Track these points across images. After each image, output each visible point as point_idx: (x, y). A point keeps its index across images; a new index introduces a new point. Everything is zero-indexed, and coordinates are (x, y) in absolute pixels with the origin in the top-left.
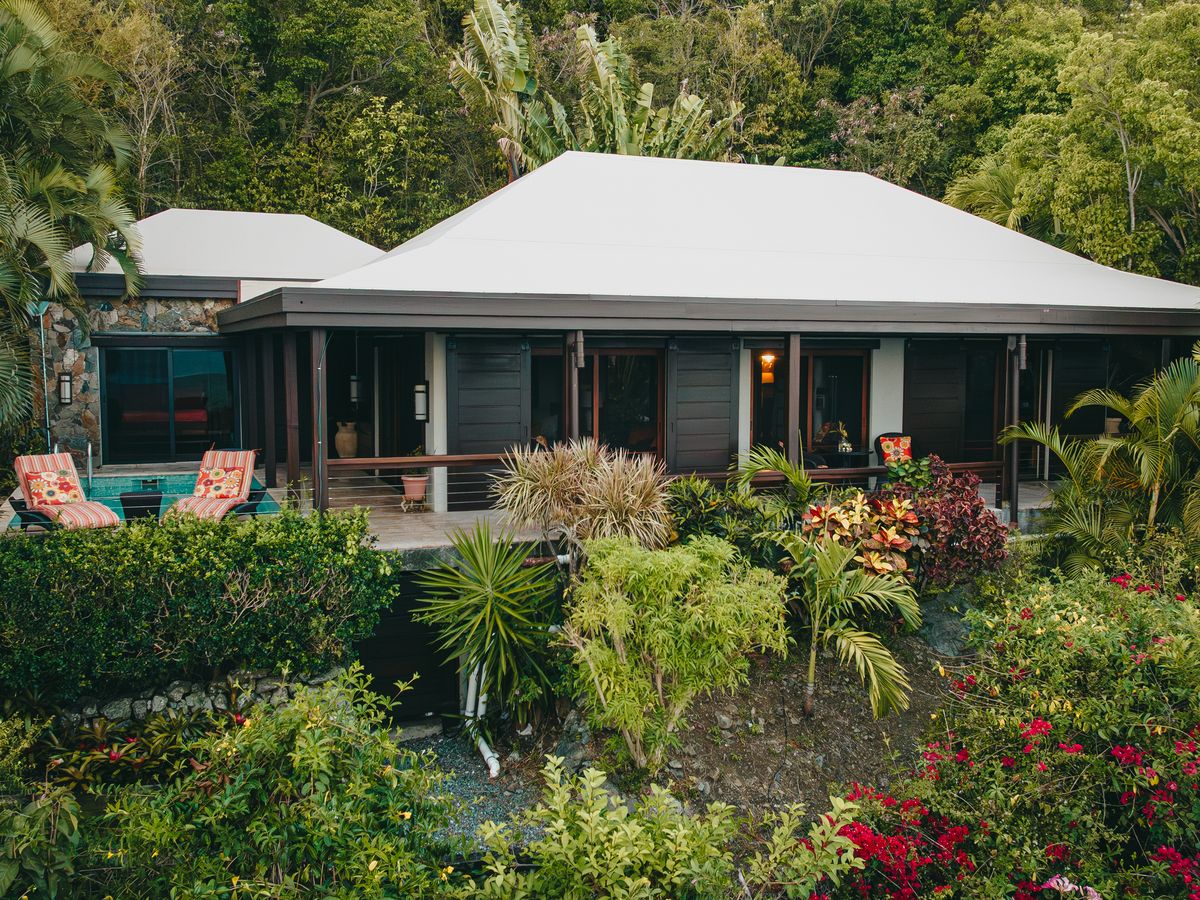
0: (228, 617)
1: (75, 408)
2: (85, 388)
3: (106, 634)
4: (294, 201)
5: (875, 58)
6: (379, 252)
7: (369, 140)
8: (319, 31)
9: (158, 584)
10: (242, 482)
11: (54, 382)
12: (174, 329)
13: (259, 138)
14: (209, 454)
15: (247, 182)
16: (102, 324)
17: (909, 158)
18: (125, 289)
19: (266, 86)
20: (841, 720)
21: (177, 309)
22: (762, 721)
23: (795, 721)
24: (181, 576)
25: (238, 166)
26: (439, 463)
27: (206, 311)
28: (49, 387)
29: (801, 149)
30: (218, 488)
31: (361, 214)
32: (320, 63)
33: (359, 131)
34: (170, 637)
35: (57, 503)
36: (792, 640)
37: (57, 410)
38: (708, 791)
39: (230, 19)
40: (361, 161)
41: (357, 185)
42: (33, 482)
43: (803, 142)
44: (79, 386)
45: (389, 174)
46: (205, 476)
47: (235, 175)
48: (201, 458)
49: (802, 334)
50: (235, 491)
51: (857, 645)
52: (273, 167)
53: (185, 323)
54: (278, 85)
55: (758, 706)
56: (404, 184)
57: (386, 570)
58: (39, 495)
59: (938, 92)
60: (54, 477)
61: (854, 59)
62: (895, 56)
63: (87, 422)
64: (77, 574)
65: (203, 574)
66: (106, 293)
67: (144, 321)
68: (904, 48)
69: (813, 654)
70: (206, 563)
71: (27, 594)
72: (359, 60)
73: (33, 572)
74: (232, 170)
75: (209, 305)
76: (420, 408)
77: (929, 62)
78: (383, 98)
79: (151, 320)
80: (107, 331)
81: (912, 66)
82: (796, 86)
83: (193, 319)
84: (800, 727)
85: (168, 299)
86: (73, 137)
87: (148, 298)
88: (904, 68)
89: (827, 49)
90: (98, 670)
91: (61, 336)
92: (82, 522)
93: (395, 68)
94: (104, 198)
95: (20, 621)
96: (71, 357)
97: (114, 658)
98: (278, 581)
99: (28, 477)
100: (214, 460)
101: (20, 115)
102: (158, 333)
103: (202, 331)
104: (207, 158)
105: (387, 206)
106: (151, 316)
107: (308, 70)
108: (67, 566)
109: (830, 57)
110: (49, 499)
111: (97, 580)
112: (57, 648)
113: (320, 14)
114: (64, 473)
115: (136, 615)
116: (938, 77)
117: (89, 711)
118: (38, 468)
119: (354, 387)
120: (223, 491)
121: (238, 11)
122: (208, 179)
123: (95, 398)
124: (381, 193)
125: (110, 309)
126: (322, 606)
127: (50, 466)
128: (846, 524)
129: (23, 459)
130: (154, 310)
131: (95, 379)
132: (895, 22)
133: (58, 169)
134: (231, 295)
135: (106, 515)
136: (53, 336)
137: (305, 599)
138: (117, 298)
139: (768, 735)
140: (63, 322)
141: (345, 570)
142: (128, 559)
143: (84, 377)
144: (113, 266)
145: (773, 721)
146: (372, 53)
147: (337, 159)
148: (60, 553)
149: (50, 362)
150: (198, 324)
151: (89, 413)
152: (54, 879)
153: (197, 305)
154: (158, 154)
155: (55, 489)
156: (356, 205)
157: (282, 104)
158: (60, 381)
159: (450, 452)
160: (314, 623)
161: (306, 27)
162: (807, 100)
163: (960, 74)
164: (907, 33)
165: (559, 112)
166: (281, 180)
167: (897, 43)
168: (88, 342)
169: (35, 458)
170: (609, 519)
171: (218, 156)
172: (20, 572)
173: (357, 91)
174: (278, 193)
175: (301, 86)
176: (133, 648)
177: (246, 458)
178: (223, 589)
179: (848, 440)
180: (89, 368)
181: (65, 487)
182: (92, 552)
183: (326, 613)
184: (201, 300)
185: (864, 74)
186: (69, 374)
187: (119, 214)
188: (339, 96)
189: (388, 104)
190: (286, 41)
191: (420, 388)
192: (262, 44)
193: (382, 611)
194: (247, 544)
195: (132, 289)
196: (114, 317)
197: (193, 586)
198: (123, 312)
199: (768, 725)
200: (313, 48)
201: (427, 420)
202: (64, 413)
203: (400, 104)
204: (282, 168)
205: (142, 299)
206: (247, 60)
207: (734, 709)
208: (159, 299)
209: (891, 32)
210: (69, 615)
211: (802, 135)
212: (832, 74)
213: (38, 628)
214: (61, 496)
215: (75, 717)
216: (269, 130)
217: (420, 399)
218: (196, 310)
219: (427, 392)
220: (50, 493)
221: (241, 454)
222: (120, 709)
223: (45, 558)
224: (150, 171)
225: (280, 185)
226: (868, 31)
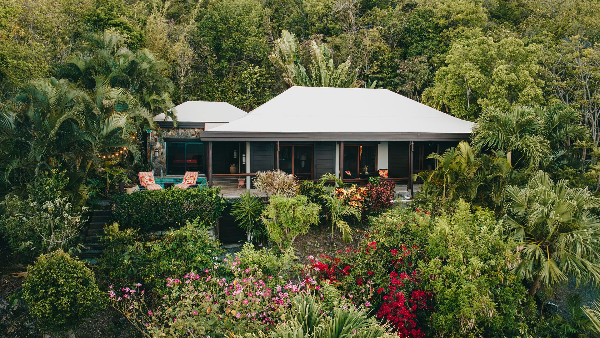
0: (183, 212)
1: (159, 159)
2: (162, 153)
3: (155, 214)
4: (226, 96)
5: (414, 45)
6: (245, 113)
7: (248, 77)
8: (234, 44)
9: (167, 203)
10: (194, 180)
11: (154, 151)
12: (186, 137)
13: (216, 77)
14: (187, 172)
15: (212, 91)
16: (167, 136)
17: (421, 79)
18: (173, 125)
19: (218, 61)
20: (341, 245)
21: (187, 131)
22: (319, 244)
23: (328, 245)
24: (173, 201)
25: (210, 86)
26: (248, 175)
27: (195, 132)
28: (152, 153)
29: (389, 75)
30: (188, 181)
31: (246, 99)
32: (234, 54)
33: (246, 74)
34: (170, 216)
35: (148, 184)
36: (319, 221)
37: (154, 160)
38: (300, 260)
39: (208, 42)
40: (246, 83)
41: (245, 91)
42: (143, 179)
43: (391, 72)
44: (160, 153)
45: (255, 87)
46: (185, 178)
47: (209, 89)
48: (184, 174)
49: (344, 142)
50: (192, 182)
51: (341, 224)
52: (220, 86)
53: (189, 135)
54: (222, 61)
55: (319, 240)
56: (259, 90)
57: (222, 201)
58: (144, 182)
59: (433, 56)
60: (148, 178)
61: (409, 44)
62: (421, 44)
63: (162, 163)
64: (148, 200)
65: (177, 201)
66: (167, 127)
67: (178, 134)
68: (424, 41)
69: (333, 227)
70: (179, 199)
71: (137, 204)
72: (246, 53)
73: (139, 199)
74: (208, 87)
75: (196, 130)
76: (244, 161)
77: (431, 46)
78: (253, 65)
79: (180, 134)
80: (168, 137)
81: (426, 47)
82: (388, 54)
83: (190, 134)
84: (329, 246)
85: (185, 128)
86: (159, 85)
87: (179, 128)
88: (423, 48)
89: (400, 42)
90: (153, 223)
91: (156, 139)
92: (153, 189)
93: (256, 55)
94: (167, 102)
95: (136, 210)
96: (158, 145)
97: (157, 220)
98: (195, 203)
99: (141, 178)
100: (188, 174)
101: (144, 80)
102: (182, 138)
103: (194, 137)
104: (201, 84)
105: (254, 97)
106: (180, 133)
107: (231, 57)
108: (147, 198)
109: (400, 45)
110: (146, 183)
111: (153, 202)
112: (144, 217)
113: (234, 39)
114: (150, 177)
115: (162, 210)
116: (434, 51)
117: (152, 233)
118: (144, 175)
119: (235, 153)
120: (189, 182)
121: (210, 39)
122: (201, 90)
123: (165, 156)
124: (252, 93)
125: (169, 131)
126: (206, 209)
127: (147, 175)
128: (345, 194)
129: (140, 173)
130: (181, 131)
131: (165, 151)
132: (421, 33)
133: (154, 94)
134: (202, 127)
135: (159, 187)
136: (154, 139)
137: (202, 208)
138: (171, 128)
139: (320, 248)
140: (156, 135)
141: (212, 201)
142: (160, 197)
143: (162, 150)
144: (170, 120)
145: (322, 244)
146: (250, 51)
147: (239, 83)
148: (145, 195)
149: (152, 146)
150: (193, 135)
151: (163, 161)
152: (137, 260)
153: (193, 130)
154: (187, 83)
155: (148, 181)
156: (244, 97)
157: (223, 67)
158: (155, 152)
159: (251, 173)
160: (204, 214)
161: (229, 44)
162: (392, 59)
163: (442, 50)
164: (425, 36)
165: (303, 70)
166: (222, 90)
167: (422, 40)
168: (163, 140)
169: (143, 173)
170: (279, 191)
171: (204, 83)
172: (136, 199)
173: (245, 62)
174: (222, 94)
175: (229, 61)
176: (162, 218)
177: (196, 174)
178: (182, 205)
179: (368, 171)
180: (163, 148)
181: (150, 180)
182: (153, 195)
183: (207, 211)
184: (194, 129)
185: (412, 50)
186: (158, 149)
187: (171, 105)
188: (240, 64)
189: (254, 66)
190: (224, 48)
191: (244, 155)
192: (217, 49)
193: (221, 211)
194: (189, 194)
195: (175, 125)
196: (170, 133)
197: (175, 204)
198: (172, 132)
199: (321, 245)
200: (233, 50)
201: (246, 164)
202: (156, 160)
203: (258, 67)
204: (224, 87)
205: (178, 128)
206: (212, 54)
207: (312, 241)
208: (182, 128)
209: (420, 36)
210: (147, 210)
211: (391, 70)
212: (400, 50)
213: (140, 213)
214: (149, 182)
215: (148, 234)
216: (219, 74)
217: (244, 158)
218: (192, 131)
219: (246, 156)
220: (147, 182)
221: (195, 172)
222: (159, 233)
223: (142, 196)
224: (184, 88)
225: (222, 92)
226: (413, 36)
